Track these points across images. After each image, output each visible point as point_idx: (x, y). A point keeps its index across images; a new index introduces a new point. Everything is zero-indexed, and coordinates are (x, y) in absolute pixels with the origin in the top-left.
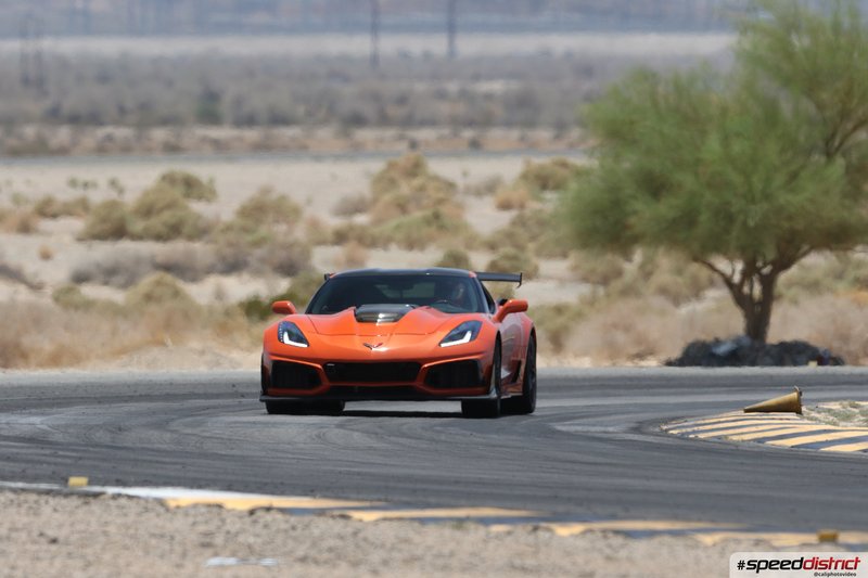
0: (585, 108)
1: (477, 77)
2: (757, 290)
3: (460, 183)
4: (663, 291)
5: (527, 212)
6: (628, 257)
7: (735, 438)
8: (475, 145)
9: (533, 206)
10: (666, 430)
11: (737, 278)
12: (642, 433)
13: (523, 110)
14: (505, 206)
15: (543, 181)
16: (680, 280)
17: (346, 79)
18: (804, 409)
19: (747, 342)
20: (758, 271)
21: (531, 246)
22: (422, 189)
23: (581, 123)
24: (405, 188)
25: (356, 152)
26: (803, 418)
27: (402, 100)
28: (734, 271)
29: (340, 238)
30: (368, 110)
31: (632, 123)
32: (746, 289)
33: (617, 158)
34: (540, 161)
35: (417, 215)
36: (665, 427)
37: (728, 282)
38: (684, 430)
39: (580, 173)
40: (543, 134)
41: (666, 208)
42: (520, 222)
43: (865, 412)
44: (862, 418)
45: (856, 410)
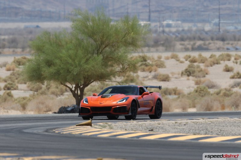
0: (30, 43)
2: (79, 92)
4: (53, 93)
5: (15, 71)
6: (43, 84)
7: (74, 133)
9: (17, 69)
10: (55, 131)
11: (73, 89)
12: (48, 132)
13: (13, 44)
14: (8, 70)
15: (19, 63)
16: (57, 90)
18: (92, 125)
19: (76, 106)
20: (79, 87)
21: (16, 81)
23: (30, 47)
26: (92, 127)
28: (72, 87)
31: (44, 46)
32: (76, 92)
33: (39, 56)
34: (18, 57)
36: (54, 130)
37: (71, 90)
38: (59, 131)
39: (29, 60)
40: (19, 50)
41: (52, 70)
42: (13, 74)
43: (109, 126)
44: (109, 127)
45: (107, 125)
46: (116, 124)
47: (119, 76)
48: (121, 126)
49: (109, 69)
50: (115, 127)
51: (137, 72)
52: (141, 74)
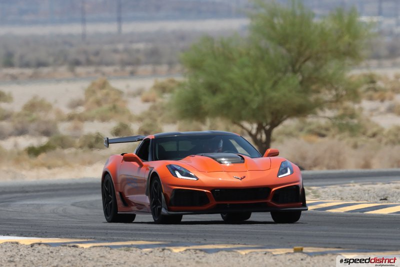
0: (181, 55)
1: (131, 42)
2: (264, 137)
3: (125, 91)
5: (157, 104)
6: (204, 123)
8: (132, 74)
9: (159, 100)
11: (254, 132)
13: (154, 57)
14: (146, 101)
15: (163, 89)
17: (71, 45)
20: (264, 128)
21: (159, 119)
22: (107, 94)
23: (181, 62)
24: (100, 94)
25: (77, 78)
27: (97, 54)
28: (252, 128)
29: (71, 118)
30: (82, 58)
32: (259, 137)
33: (197, 77)
34: (162, 80)
35: (105, 107)
37: (250, 134)
39: (180, 85)
40: (164, 68)
41: (218, 99)
42: (154, 108)
43: (314, 192)
44: (313, 195)
45: (310, 191)
46: (326, 189)
47: (330, 108)
48: (334, 193)
49: (312, 98)
50: (323, 195)
51: (359, 102)
52: (366, 104)
